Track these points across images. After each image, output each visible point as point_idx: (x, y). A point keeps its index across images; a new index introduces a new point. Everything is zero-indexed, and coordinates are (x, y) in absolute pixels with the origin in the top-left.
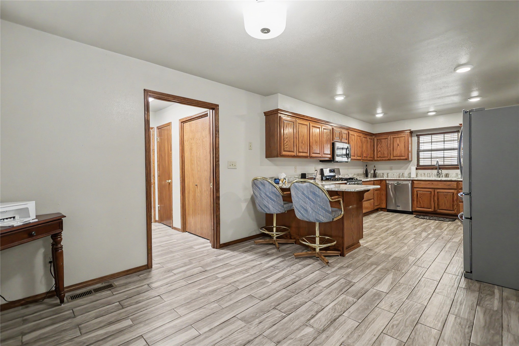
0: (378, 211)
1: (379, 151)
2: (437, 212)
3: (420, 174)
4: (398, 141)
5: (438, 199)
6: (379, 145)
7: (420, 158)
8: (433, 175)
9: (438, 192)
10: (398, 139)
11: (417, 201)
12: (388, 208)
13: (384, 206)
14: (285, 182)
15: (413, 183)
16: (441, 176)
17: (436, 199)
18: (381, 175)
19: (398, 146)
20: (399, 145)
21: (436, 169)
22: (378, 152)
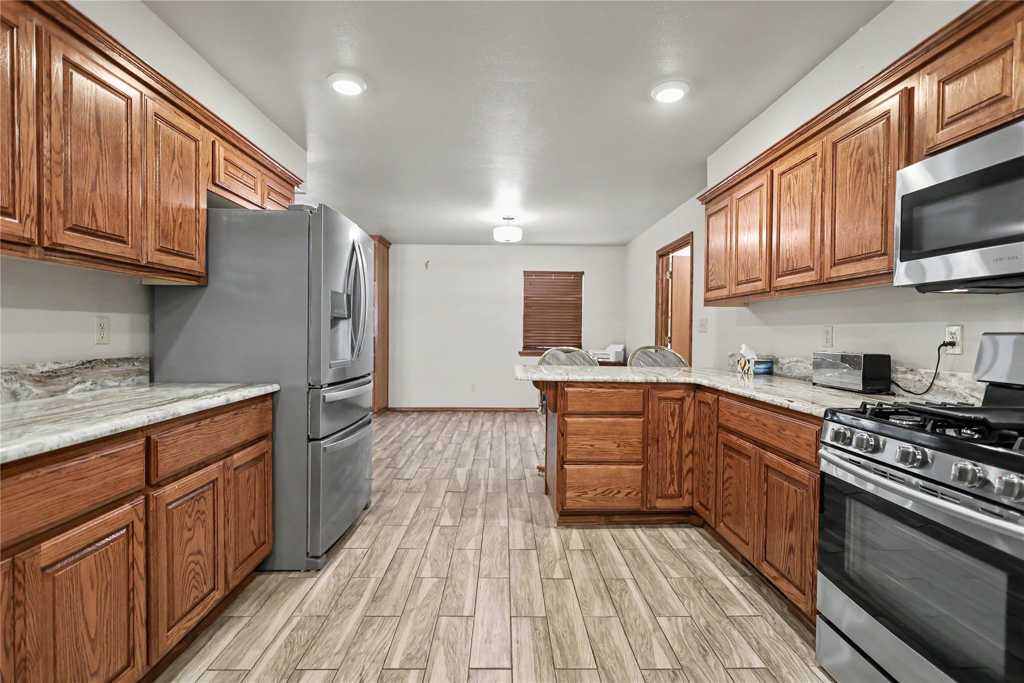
14: (748, 370)
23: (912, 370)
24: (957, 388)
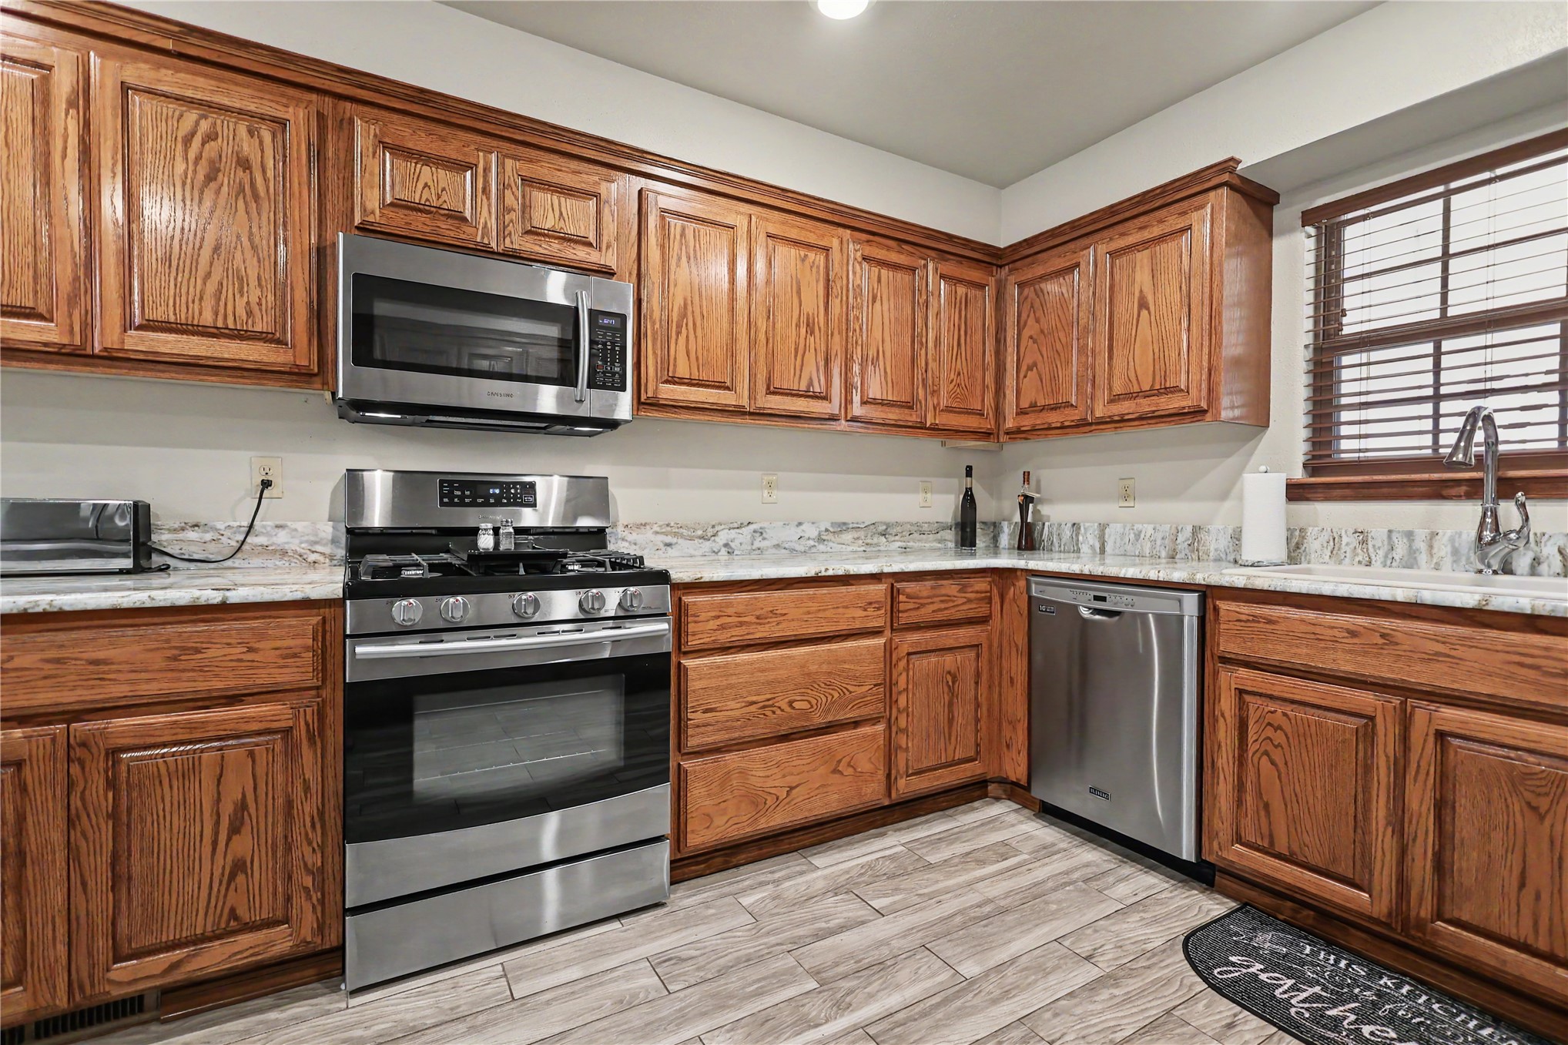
0: (984, 795)
1: (1030, 368)
2: (1434, 947)
3: (1326, 535)
4: (1143, 277)
5: (1442, 807)
6: (1031, 321)
7: (1344, 401)
8: (1436, 545)
9: (1441, 736)
10: (1143, 257)
11: (1240, 787)
12: (1039, 792)
13: (1016, 768)
15: (1210, 615)
16: (1522, 562)
17: (1420, 798)
18: (1067, 532)
19: (1144, 313)
20: (1148, 309)
21: (1473, 490)
22: (1022, 375)
23: (197, 526)
24: (287, 543)
